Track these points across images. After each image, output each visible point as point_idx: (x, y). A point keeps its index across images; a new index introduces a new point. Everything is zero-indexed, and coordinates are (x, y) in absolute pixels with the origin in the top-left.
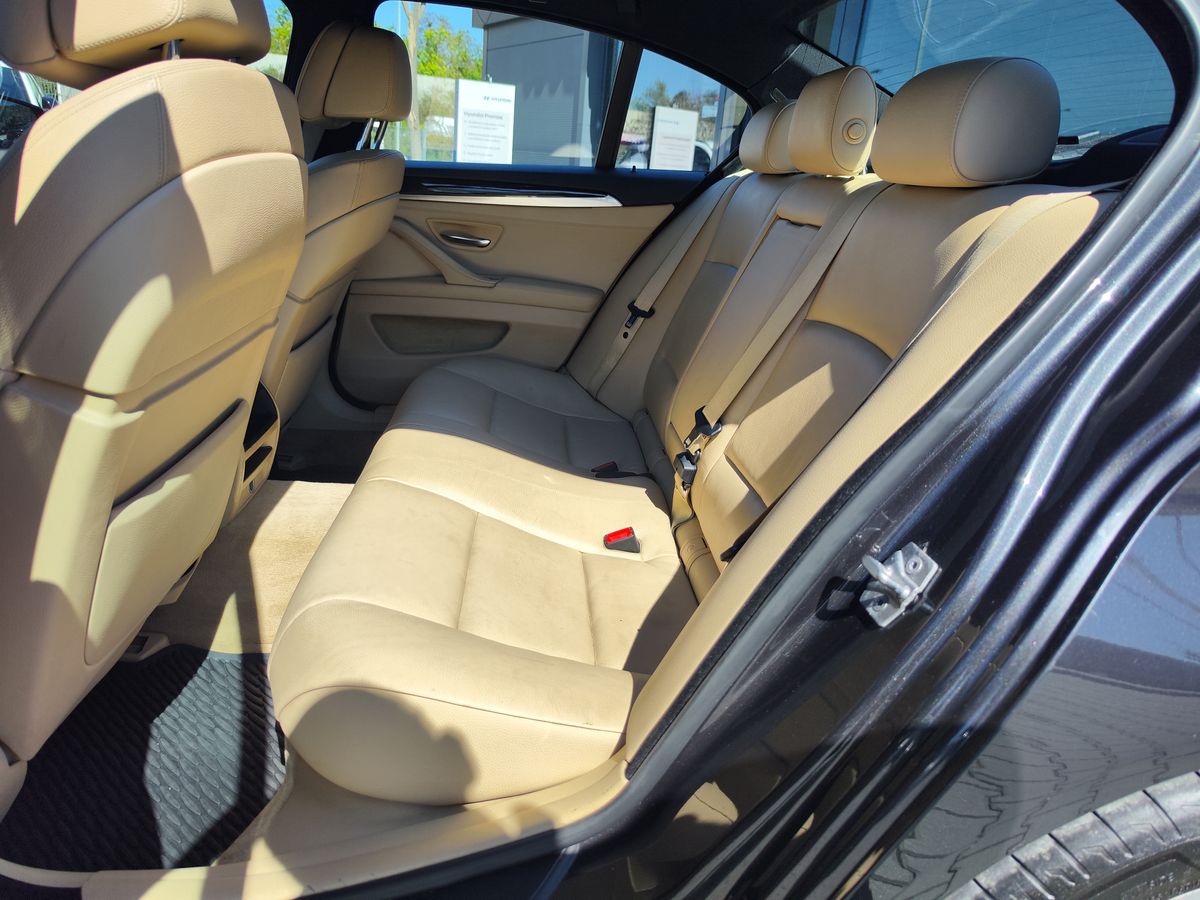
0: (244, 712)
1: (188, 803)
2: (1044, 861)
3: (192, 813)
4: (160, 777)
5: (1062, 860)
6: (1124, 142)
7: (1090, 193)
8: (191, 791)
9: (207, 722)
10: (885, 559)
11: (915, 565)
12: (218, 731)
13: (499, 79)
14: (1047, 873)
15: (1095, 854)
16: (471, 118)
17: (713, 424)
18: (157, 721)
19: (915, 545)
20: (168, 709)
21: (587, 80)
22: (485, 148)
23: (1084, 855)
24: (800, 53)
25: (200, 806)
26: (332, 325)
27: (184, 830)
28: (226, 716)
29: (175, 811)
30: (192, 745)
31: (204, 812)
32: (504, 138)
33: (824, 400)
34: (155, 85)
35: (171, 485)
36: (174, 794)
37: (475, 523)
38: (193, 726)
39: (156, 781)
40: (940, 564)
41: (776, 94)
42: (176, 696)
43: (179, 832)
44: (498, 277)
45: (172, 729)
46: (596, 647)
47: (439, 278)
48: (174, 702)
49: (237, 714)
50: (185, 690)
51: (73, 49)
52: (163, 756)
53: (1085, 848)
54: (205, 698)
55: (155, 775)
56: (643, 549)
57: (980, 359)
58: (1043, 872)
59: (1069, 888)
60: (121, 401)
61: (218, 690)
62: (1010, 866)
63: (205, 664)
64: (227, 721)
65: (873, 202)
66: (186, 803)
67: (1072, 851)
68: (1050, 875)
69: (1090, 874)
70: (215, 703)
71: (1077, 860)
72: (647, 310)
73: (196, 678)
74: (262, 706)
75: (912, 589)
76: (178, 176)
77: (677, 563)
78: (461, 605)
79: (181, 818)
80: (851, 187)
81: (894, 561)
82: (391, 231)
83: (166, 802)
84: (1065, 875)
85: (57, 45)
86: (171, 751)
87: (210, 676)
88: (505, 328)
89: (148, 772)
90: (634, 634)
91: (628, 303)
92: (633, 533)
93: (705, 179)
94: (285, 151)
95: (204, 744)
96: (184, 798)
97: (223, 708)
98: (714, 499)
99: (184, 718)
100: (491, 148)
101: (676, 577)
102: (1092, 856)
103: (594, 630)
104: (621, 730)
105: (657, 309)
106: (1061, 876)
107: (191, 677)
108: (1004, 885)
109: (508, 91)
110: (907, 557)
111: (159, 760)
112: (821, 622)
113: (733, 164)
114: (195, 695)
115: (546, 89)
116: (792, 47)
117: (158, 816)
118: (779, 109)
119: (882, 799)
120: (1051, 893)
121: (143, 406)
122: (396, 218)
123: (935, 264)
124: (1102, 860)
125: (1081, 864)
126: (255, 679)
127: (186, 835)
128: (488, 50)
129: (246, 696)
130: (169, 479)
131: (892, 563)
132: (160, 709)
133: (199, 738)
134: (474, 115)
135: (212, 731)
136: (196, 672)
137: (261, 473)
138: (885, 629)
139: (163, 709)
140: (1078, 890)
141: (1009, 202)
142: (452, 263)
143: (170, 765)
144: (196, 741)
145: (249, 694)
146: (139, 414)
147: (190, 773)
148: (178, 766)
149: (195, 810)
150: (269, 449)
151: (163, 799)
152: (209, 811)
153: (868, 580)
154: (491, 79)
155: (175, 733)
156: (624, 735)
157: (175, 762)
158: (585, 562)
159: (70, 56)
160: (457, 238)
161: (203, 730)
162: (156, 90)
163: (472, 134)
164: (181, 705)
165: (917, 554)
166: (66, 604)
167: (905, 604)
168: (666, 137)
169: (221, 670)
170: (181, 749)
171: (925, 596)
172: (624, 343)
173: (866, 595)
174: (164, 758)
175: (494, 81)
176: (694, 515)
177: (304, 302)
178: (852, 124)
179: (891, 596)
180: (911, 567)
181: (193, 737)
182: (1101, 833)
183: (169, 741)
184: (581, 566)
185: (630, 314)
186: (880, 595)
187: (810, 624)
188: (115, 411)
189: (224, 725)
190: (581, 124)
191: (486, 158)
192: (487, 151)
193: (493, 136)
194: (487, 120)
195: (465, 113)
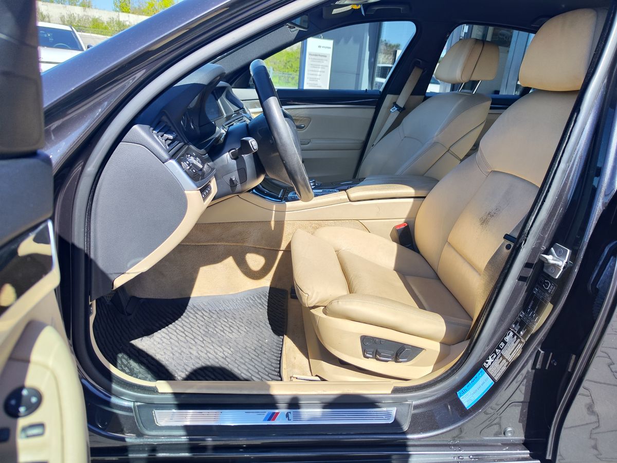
16: (312, 57)
32: (327, 66)
109: (330, 43)
134: (313, 55)
163: (311, 65)
190: (364, 60)
191: (318, 77)
192: (319, 73)
193: (322, 66)
194: (319, 57)
195: (310, 54)
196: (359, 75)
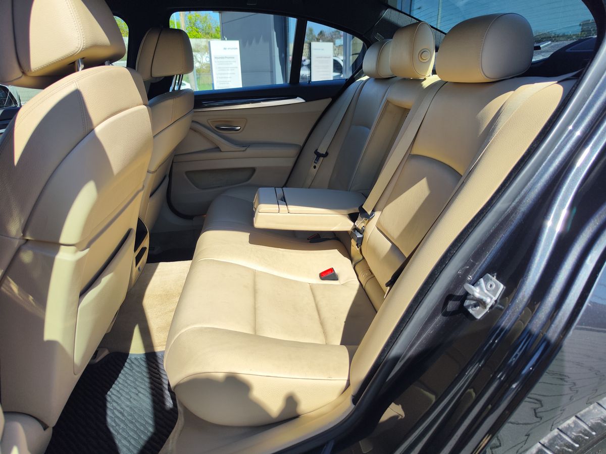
0: (151, 383)
1: (131, 433)
2: (571, 427)
3: (134, 438)
4: (115, 422)
5: (581, 426)
6: (568, 50)
7: (556, 82)
8: (132, 427)
9: (134, 390)
10: (475, 283)
11: (491, 286)
12: (140, 395)
13: (231, 38)
14: (573, 433)
15: (597, 421)
16: (219, 60)
17: (369, 213)
18: (109, 393)
19: (489, 275)
20: (114, 386)
21: (275, 33)
22: (228, 74)
23: (591, 423)
24: (388, 14)
25: (137, 434)
26: (167, 179)
27: (131, 448)
28: (143, 387)
29: (125, 438)
30: (128, 403)
31: (140, 437)
32: (237, 68)
33: (426, 196)
34: (76, 86)
35: (105, 280)
36: (123, 430)
37: (255, 276)
38: (127, 393)
39: (114, 424)
40: (504, 285)
41: (378, 36)
42: (116, 379)
43: (129, 449)
44: (246, 145)
45: (117, 396)
46: (325, 333)
47: (217, 149)
48: (116, 382)
49: (147, 385)
50: (120, 375)
51: (31, 71)
52: (115, 411)
53: (592, 419)
54: (131, 378)
55: (112, 421)
56: (340, 278)
57: (513, 177)
58: (571, 433)
59: (586, 440)
60: (78, 246)
61: (137, 373)
62: (555, 432)
63: (128, 361)
64: (143, 389)
65: (439, 92)
66: (130, 434)
67: (585, 421)
68: (575, 434)
69: (595, 432)
70: (136, 380)
71: (588, 425)
72: (324, 153)
73: (125, 368)
74: (160, 379)
75: (491, 298)
76: (92, 130)
77: (358, 283)
78: (255, 320)
79: (129, 442)
80: (426, 84)
81: (479, 284)
82: (192, 129)
83: (121, 434)
84: (583, 433)
85: (23, 70)
86: (119, 408)
87: (131, 366)
88: (253, 170)
89: (109, 420)
90: (343, 324)
91: (314, 150)
92: (334, 271)
93: (346, 83)
94: (140, 105)
95: (134, 402)
96: (129, 432)
97: (140, 382)
98: (374, 251)
99: (122, 389)
100: (231, 74)
101: (359, 291)
102: (596, 423)
103: (322, 324)
104: (347, 378)
105: (329, 152)
106: (581, 434)
107: (122, 368)
108: (552, 442)
109: (236, 44)
110: (486, 281)
111: (113, 413)
112: (445, 318)
113: (359, 74)
114: (126, 377)
115: (254, 42)
116: (384, 11)
117: (117, 442)
118: (382, 45)
119: (490, 406)
120: (577, 443)
121: (88, 247)
122: (193, 121)
123: (478, 124)
124: (601, 424)
125: (590, 428)
126: (154, 365)
127: (133, 450)
128: (222, 23)
129: (151, 375)
130: (103, 277)
131: (479, 285)
132: (109, 387)
133: (131, 399)
134: (219, 58)
135: (137, 395)
136: (124, 365)
137: (143, 261)
138: (480, 320)
139: (111, 387)
140: (590, 440)
141: (514, 89)
142: (223, 141)
143: (119, 415)
144: (130, 401)
145: (152, 373)
146: (87, 250)
147: (129, 418)
148: (123, 415)
149: (135, 436)
150: (146, 248)
151: (118, 433)
152: (142, 436)
153: (466, 295)
154: (226, 39)
155: (119, 398)
156: (349, 381)
157: (121, 413)
158: (312, 288)
159: (29, 74)
160: (225, 127)
161: (132, 395)
162: (76, 88)
163: (220, 68)
164: (119, 383)
165: (491, 280)
166: (63, 349)
167: (489, 306)
168: (318, 57)
169: (136, 362)
170: (124, 406)
171: (498, 301)
172: (314, 171)
173: (467, 303)
174: (117, 413)
175: (228, 39)
176: (364, 258)
177: (153, 172)
178: (422, 52)
179: (480, 303)
180: (489, 287)
181: (128, 399)
182: (599, 411)
183: (117, 403)
184: (310, 291)
185: (316, 156)
186: (474, 302)
187: (439, 319)
188: (76, 252)
189: (142, 391)
190: (274, 56)
191: (229, 79)
192: (229, 76)
193: (231, 68)
194: (227, 60)
195: (215, 58)
196: (272, 72)
